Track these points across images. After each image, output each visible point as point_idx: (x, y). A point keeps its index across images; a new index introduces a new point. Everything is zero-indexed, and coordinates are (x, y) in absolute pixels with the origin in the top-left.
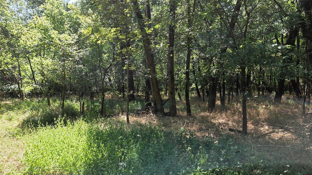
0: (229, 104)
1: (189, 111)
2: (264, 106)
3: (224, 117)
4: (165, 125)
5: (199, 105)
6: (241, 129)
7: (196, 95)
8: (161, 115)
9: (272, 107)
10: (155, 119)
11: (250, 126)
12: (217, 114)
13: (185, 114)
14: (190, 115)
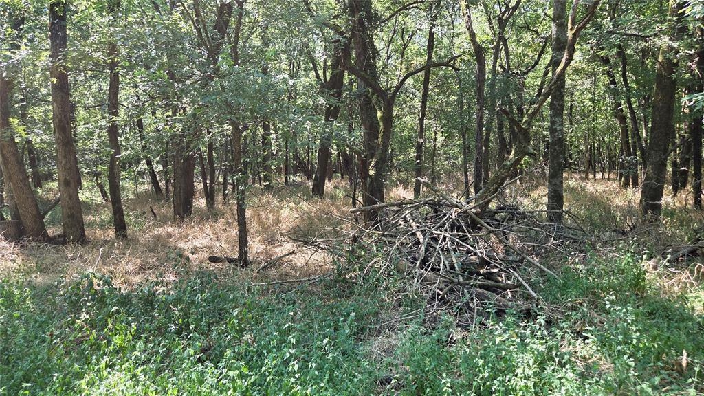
0: (224, 203)
1: (121, 227)
2: (292, 205)
3: (207, 233)
4: (43, 270)
5: (152, 211)
6: (236, 256)
7: (150, 188)
8: (33, 243)
9: (305, 206)
10: (14, 256)
11: (256, 246)
12: (193, 227)
13: (112, 234)
14: (125, 236)
